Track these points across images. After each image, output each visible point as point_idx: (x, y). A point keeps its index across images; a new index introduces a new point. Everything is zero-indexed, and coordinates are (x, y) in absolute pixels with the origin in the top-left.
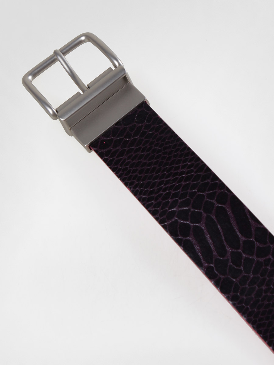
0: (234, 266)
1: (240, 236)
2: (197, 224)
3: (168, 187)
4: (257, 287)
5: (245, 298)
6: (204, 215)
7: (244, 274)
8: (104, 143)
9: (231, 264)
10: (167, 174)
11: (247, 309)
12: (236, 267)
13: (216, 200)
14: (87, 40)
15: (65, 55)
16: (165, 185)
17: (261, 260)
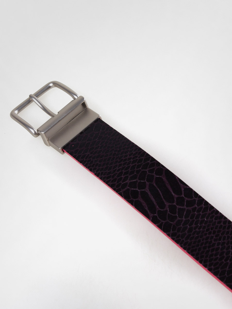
0: (172, 214)
1: (173, 194)
2: (143, 189)
3: (120, 168)
4: (188, 226)
5: (181, 234)
6: (148, 183)
7: (178, 218)
8: (73, 146)
9: (169, 213)
10: (119, 160)
11: (183, 240)
12: (172, 215)
13: (155, 174)
14: (54, 86)
15: (38, 97)
16: (118, 167)
17: (190, 208)
